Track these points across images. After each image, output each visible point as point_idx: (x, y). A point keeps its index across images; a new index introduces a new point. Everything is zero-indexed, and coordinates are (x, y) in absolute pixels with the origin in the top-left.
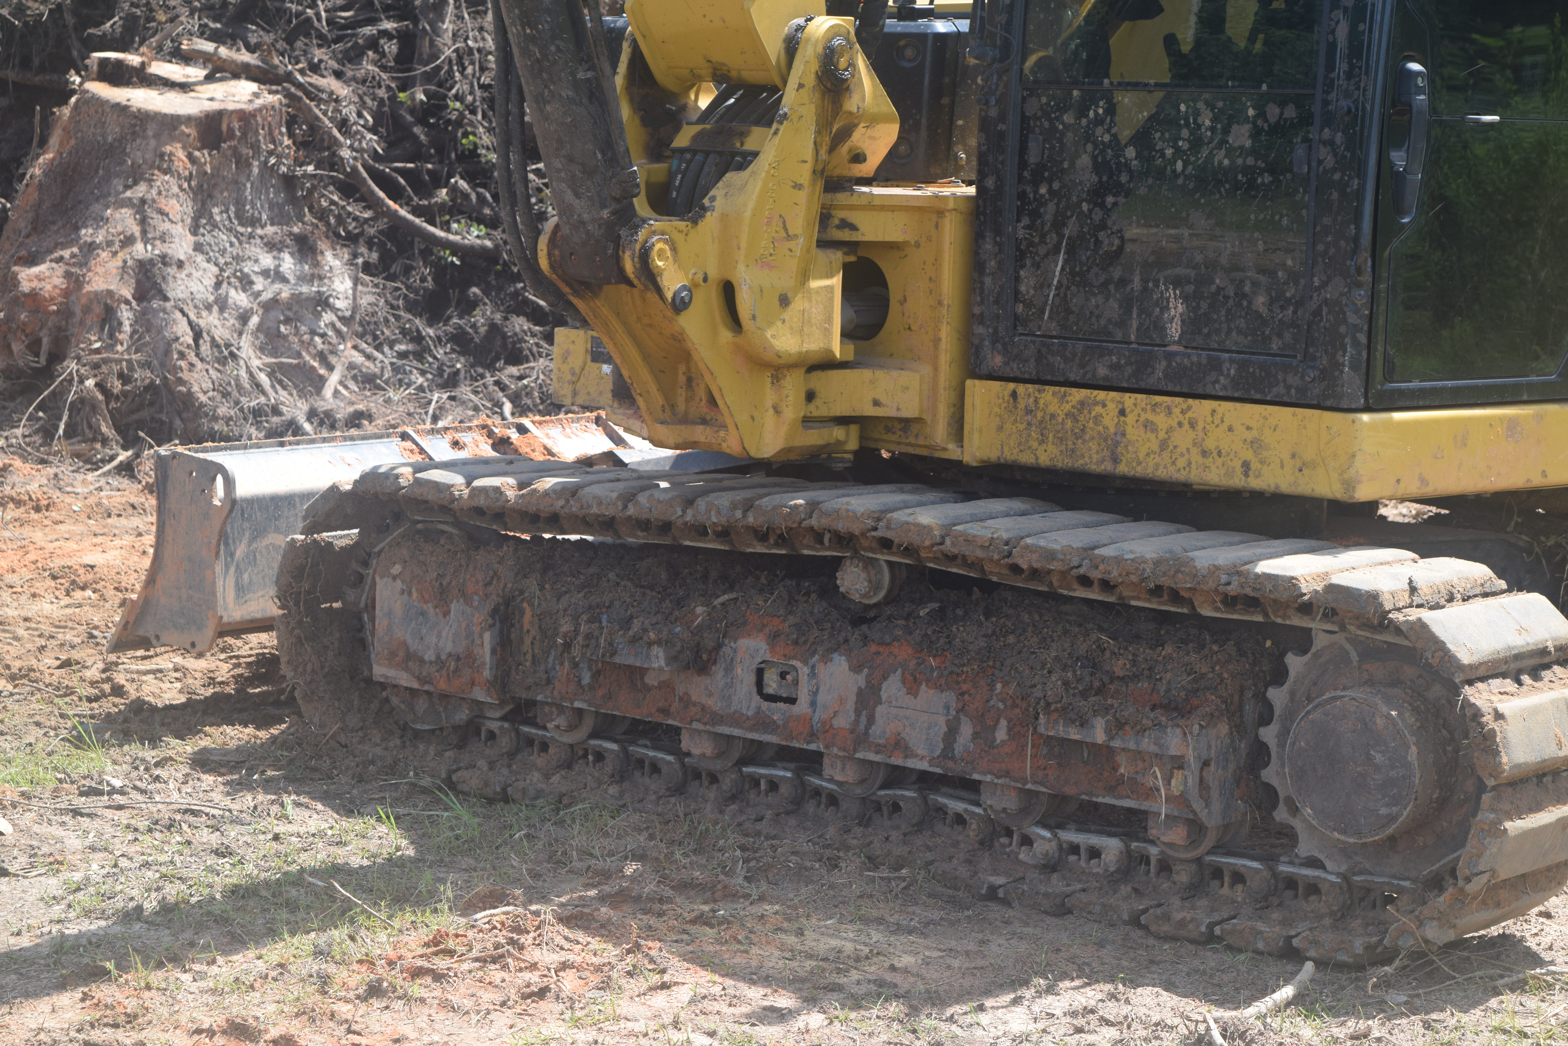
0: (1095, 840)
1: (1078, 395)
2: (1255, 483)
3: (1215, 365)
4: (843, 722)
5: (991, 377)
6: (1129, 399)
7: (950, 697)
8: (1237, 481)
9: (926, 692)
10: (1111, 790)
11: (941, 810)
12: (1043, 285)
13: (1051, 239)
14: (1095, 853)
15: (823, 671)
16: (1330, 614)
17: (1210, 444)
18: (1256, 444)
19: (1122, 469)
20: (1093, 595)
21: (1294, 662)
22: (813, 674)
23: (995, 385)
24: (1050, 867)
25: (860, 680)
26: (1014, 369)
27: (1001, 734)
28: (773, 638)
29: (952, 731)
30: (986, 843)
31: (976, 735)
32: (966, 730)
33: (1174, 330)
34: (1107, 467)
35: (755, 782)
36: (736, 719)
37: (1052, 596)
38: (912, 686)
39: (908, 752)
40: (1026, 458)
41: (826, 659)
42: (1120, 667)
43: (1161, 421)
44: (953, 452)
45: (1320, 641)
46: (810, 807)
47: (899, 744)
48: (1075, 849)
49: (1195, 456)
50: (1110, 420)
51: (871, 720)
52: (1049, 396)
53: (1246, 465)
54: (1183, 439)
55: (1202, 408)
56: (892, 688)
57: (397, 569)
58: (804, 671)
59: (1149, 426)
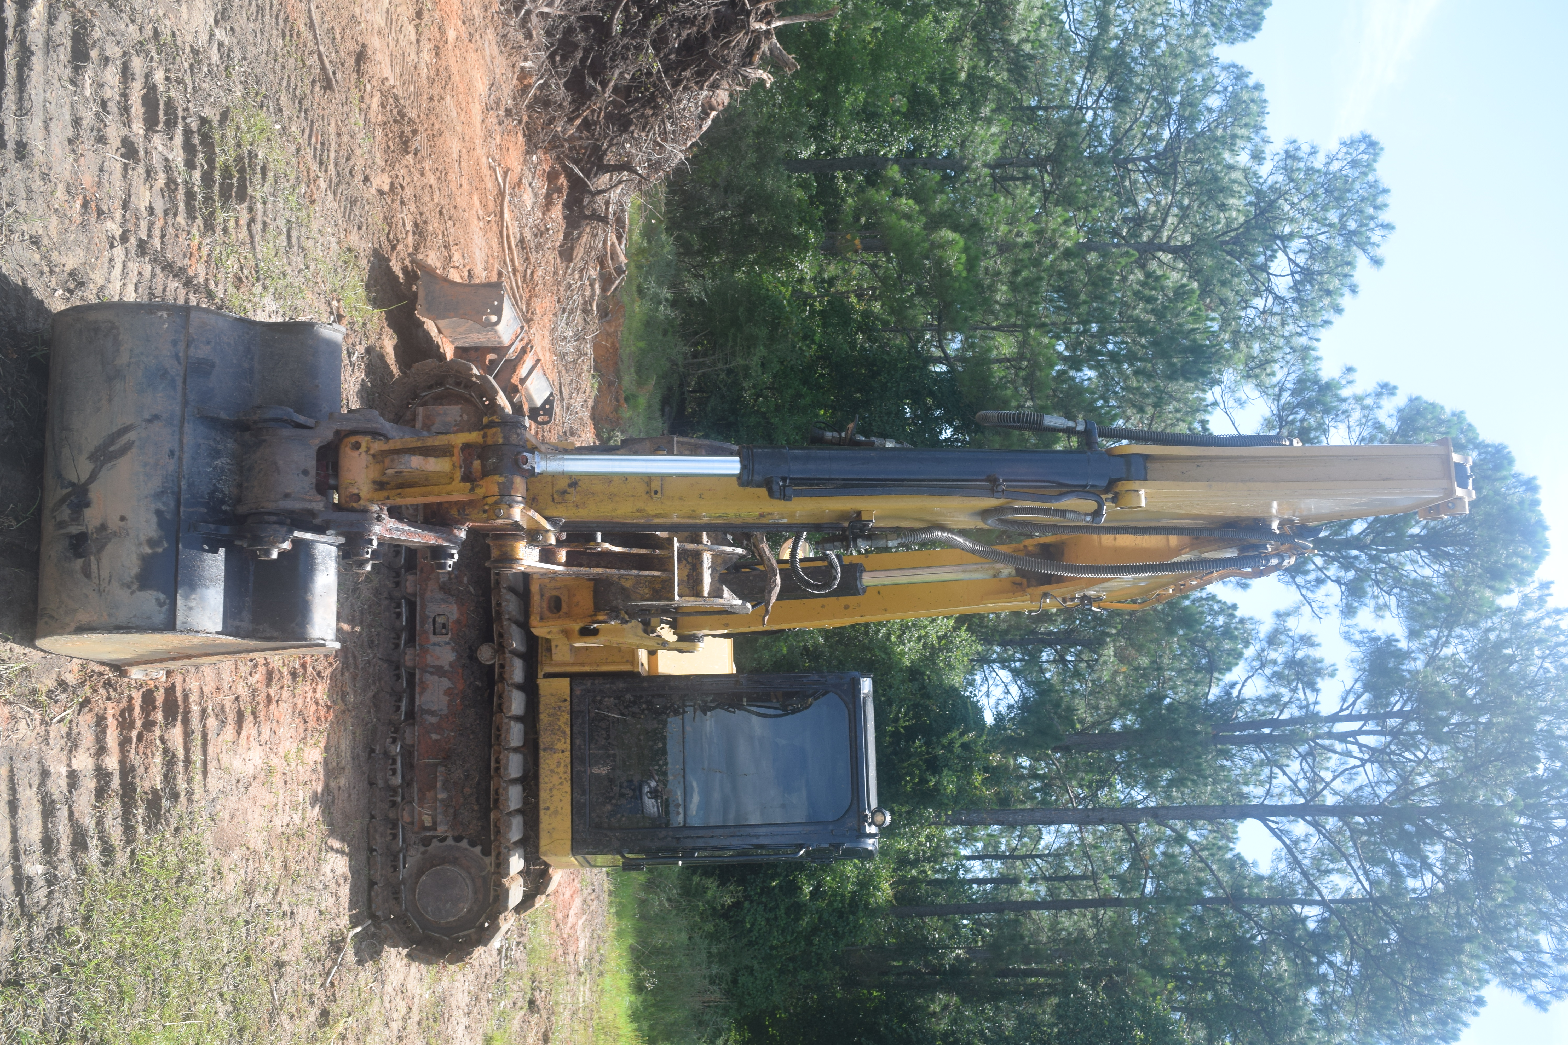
0: (399, 772)
1: (568, 730)
2: (542, 813)
3: (584, 793)
4: (429, 660)
5: (572, 690)
6: (568, 754)
7: (445, 711)
8: (542, 805)
9: (445, 699)
10: (420, 790)
11: (400, 700)
12: (609, 709)
13: (626, 712)
14: (394, 772)
15: (448, 648)
16: (498, 865)
17: (555, 792)
18: (556, 812)
19: (542, 753)
20: (493, 765)
21: (478, 850)
22: (447, 643)
23: (568, 691)
24: (386, 753)
25: (447, 668)
26: (575, 701)
27: (434, 736)
28: (458, 622)
29: (433, 713)
30: (390, 722)
31: (432, 724)
32: (434, 720)
33: (595, 770)
34: (542, 746)
35: (399, 606)
36: (424, 606)
37: (490, 746)
38: (448, 692)
39: (421, 694)
40: (542, 708)
41: (453, 649)
42: (467, 791)
43: (561, 769)
44: (540, 675)
45: (487, 860)
46: (393, 635)
47: (424, 689)
48: (394, 762)
49: (550, 786)
50: (560, 746)
51: (432, 673)
52: (566, 717)
53: (548, 809)
54: (555, 780)
55: (567, 787)
56: (446, 683)
57: (465, 417)
58: (447, 638)
59: (559, 764)
